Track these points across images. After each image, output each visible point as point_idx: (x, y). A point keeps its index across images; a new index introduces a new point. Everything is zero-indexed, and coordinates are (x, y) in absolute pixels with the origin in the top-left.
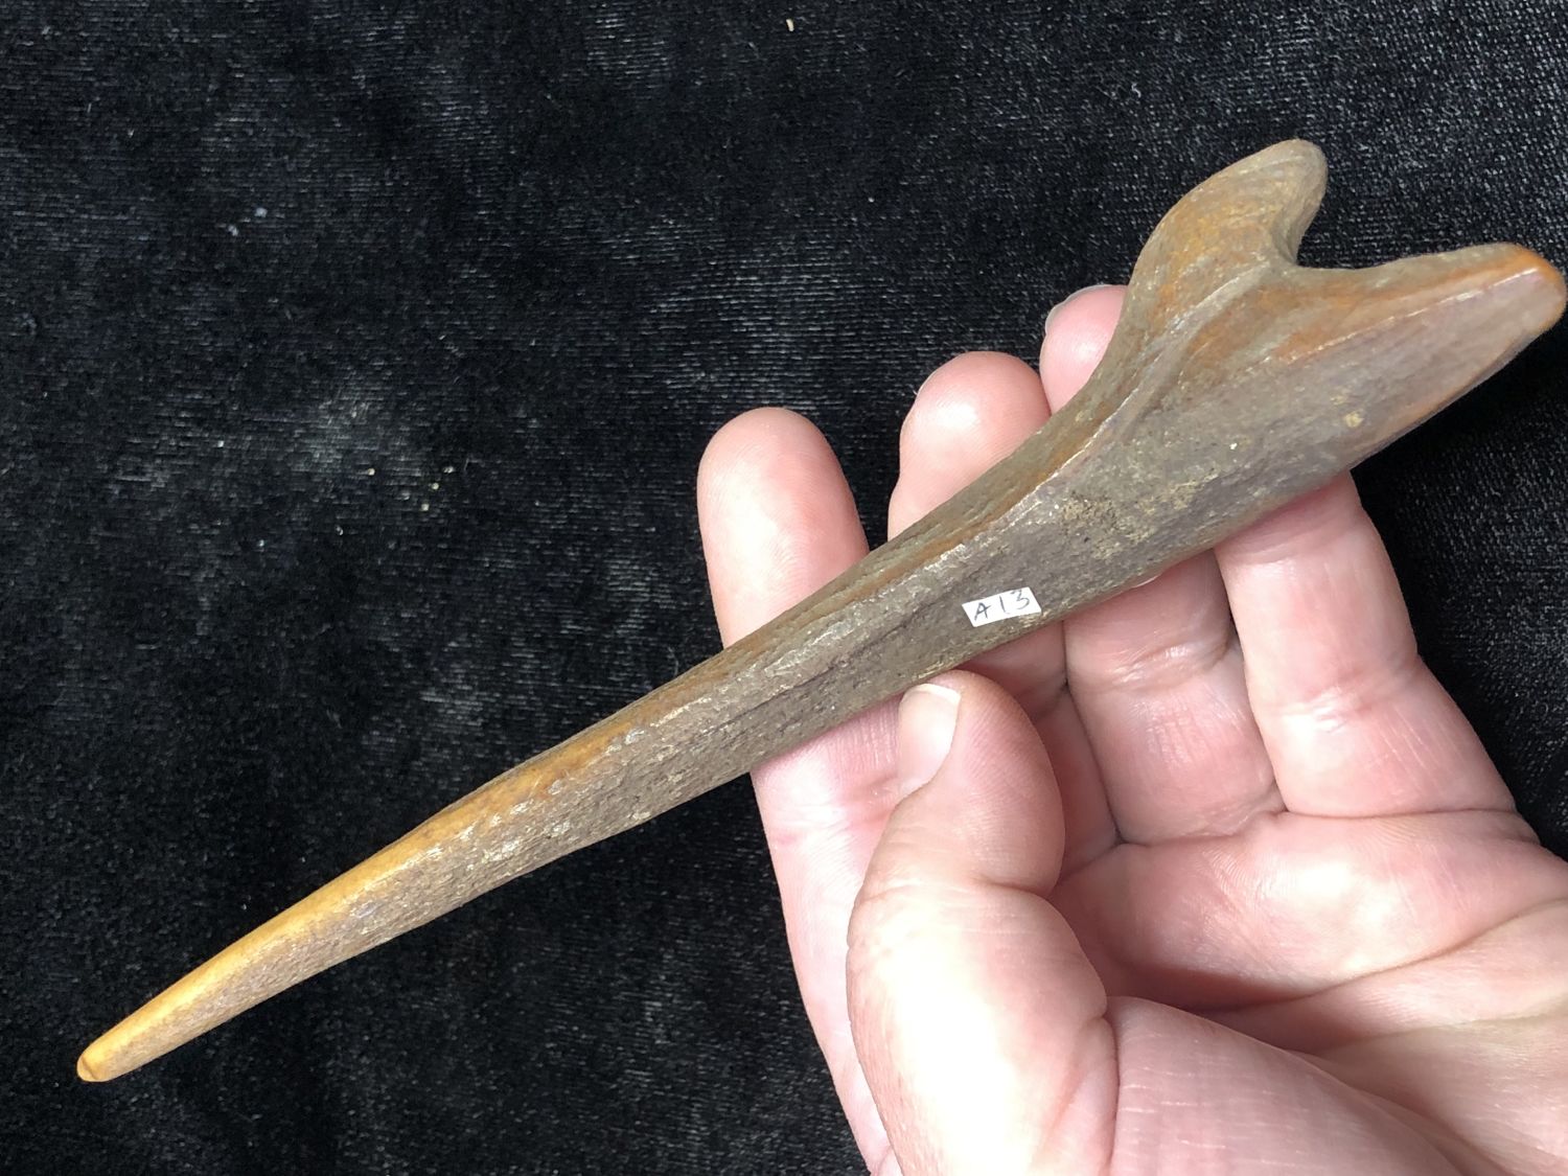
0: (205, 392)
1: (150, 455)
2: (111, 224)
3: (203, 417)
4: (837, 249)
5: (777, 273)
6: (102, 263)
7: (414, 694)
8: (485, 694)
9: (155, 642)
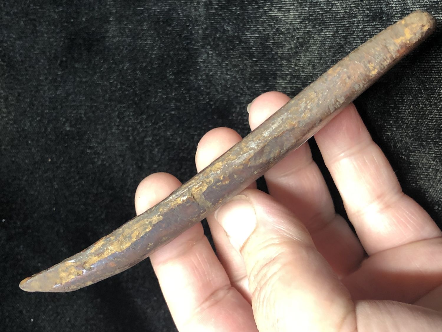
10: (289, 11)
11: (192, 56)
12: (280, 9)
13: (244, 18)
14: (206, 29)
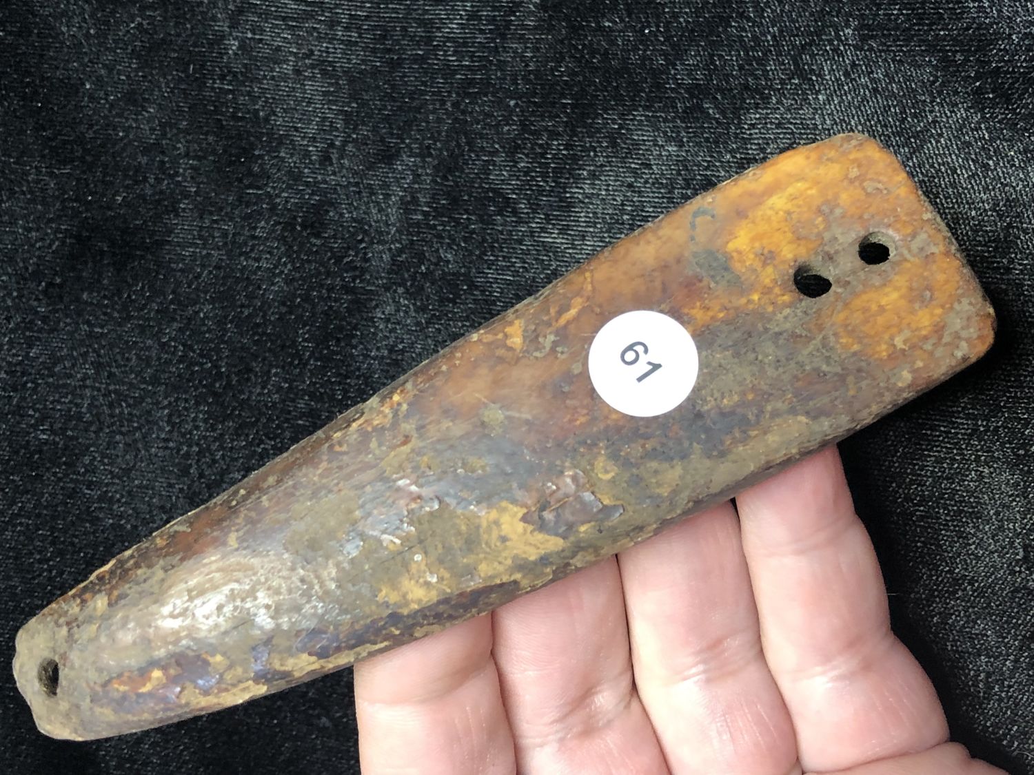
10: (584, 236)
11: (361, 304)
12: (564, 231)
13: (484, 240)
14: (400, 251)
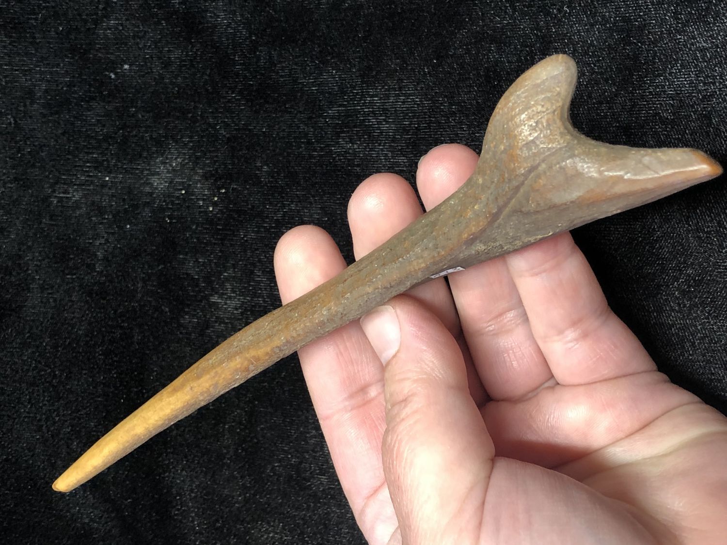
0: (98, 154)
1: (72, 184)
2: (51, 73)
3: (98, 165)
4: (418, 84)
5: (388, 97)
6: (46, 91)
7: (206, 298)
8: (241, 298)
9: (75, 274)
